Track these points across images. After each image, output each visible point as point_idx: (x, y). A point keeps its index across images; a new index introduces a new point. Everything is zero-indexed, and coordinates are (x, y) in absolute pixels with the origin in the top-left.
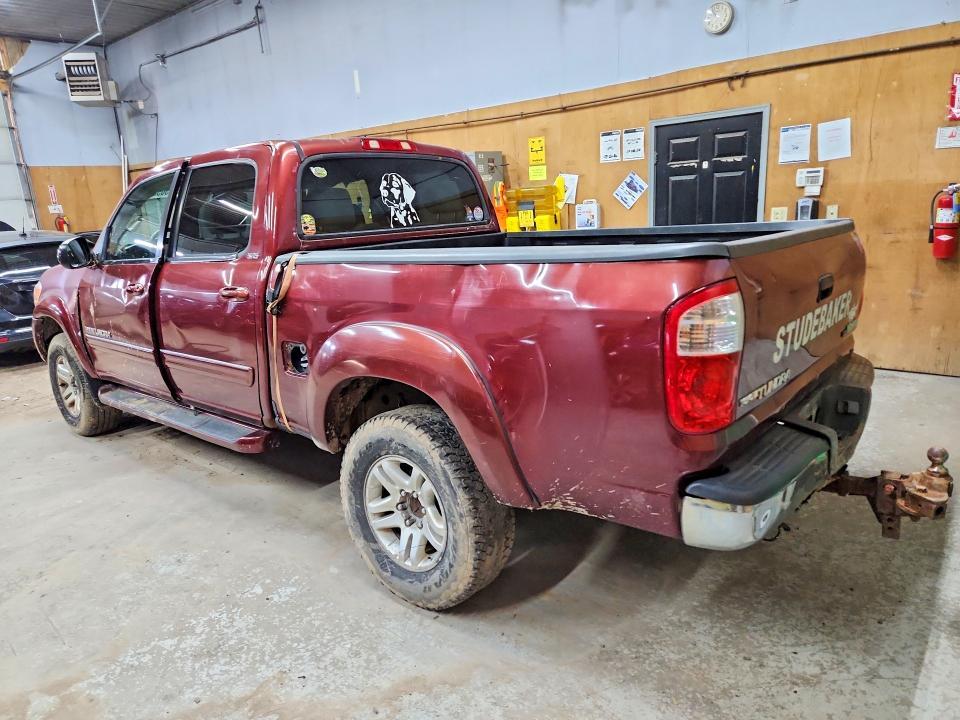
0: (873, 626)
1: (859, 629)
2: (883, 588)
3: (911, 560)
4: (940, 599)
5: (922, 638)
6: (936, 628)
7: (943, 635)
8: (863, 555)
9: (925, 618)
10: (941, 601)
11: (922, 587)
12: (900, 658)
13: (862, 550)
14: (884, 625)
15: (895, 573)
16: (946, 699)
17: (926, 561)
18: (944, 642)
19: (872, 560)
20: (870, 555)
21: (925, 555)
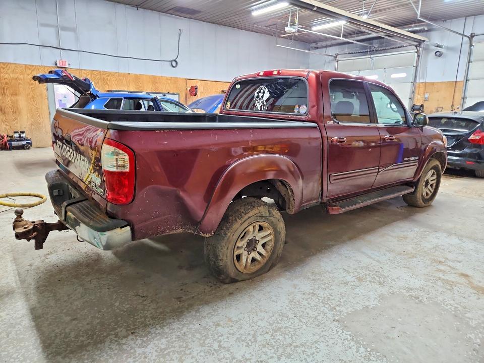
0: (41, 275)
1: (45, 272)
2: (48, 288)
3: (47, 307)
4: (23, 298)
5: (23, 282)
6: (19, 287)
7: (15, 286)
8: (69, 295)
9: (25, 288)
10: (22, 297)
11: (34, 299)
12: (26, 272)
13: (71, 298)
14: (38, 278)
15: (49, 297)
16: (6, 272)
17: (40, 311)
18: (14, 285)
19: (63, 296)
20: (66, 298)
21: (43, 314)
